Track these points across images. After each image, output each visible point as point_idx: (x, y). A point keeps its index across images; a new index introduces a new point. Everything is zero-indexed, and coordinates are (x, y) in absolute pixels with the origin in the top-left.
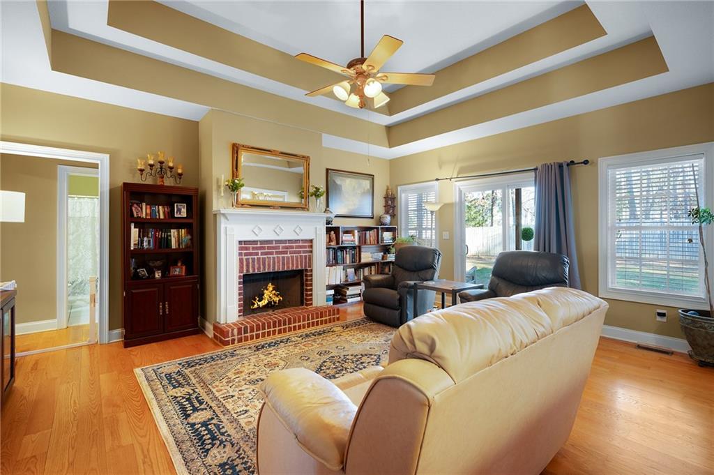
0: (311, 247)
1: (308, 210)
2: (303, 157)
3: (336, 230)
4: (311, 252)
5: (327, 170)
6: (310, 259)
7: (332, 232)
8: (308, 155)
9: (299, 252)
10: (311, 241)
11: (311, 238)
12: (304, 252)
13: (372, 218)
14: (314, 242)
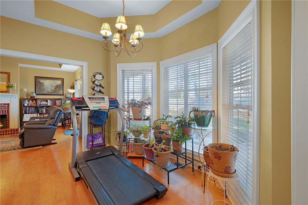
0: (9, 106)
1: (9, 92)
2: (6, 73)
3: (36, 100)
4: (9, 108)
5: (35, 77)
6: (8, 111)
7: (34, 101)
8: (9, 72)
9: (2, 108)
10: (9, 104)
11: (8, 103)
12: (4, 108)
13: (63, 95)
14: (10, 104)
